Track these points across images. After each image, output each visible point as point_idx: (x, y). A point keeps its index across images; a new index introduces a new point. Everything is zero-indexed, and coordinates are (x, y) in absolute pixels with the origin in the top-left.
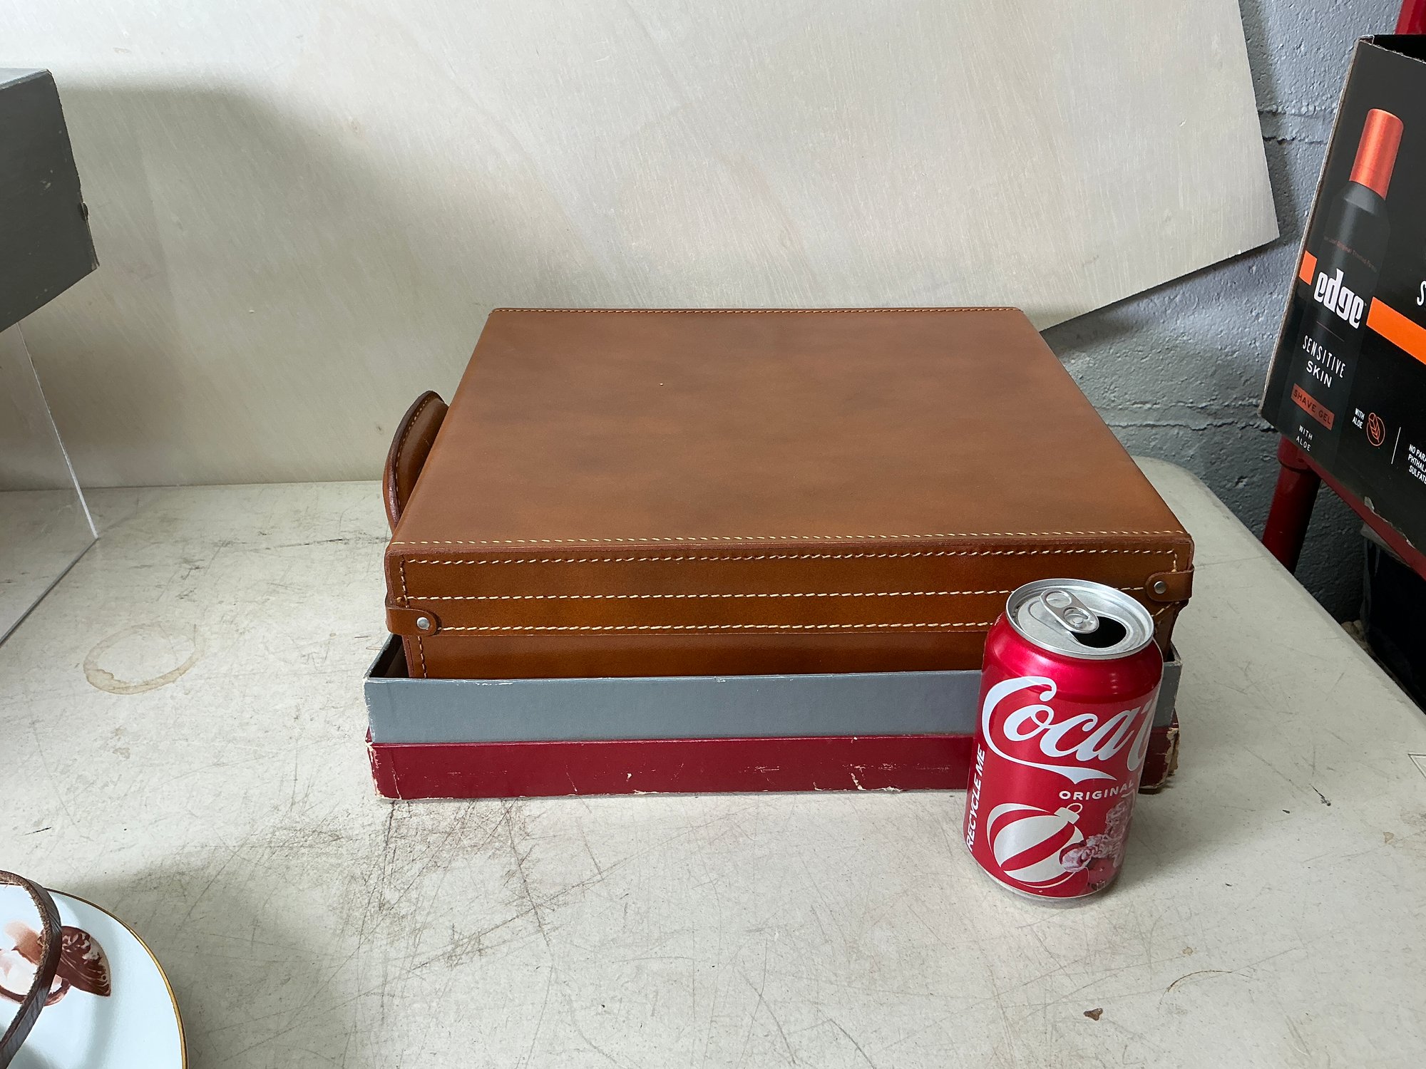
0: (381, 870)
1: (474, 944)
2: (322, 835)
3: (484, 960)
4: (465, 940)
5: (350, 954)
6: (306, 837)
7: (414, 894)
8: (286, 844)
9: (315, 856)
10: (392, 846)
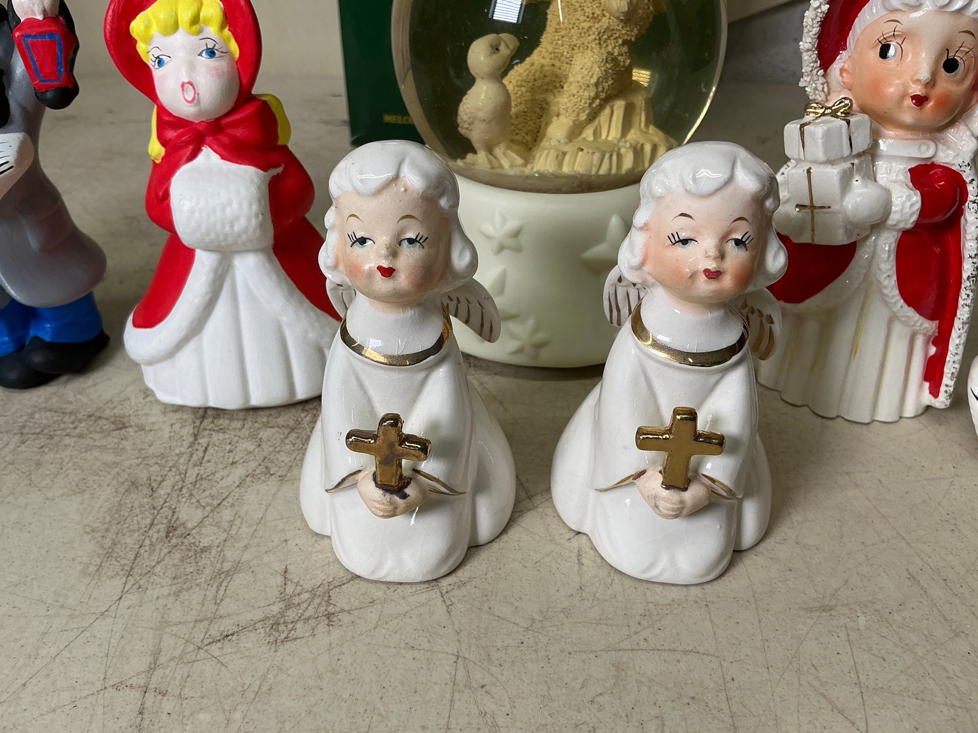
0: (180, 474)
1: (319, 604)
2: (101, 422)
3: (336, 633)
4: (305, 596)
5: (103, 610)
6: (77, 423)
7: (226, 515)
8: (46, 431)
9: (83, 450)
10: (203, 441)
